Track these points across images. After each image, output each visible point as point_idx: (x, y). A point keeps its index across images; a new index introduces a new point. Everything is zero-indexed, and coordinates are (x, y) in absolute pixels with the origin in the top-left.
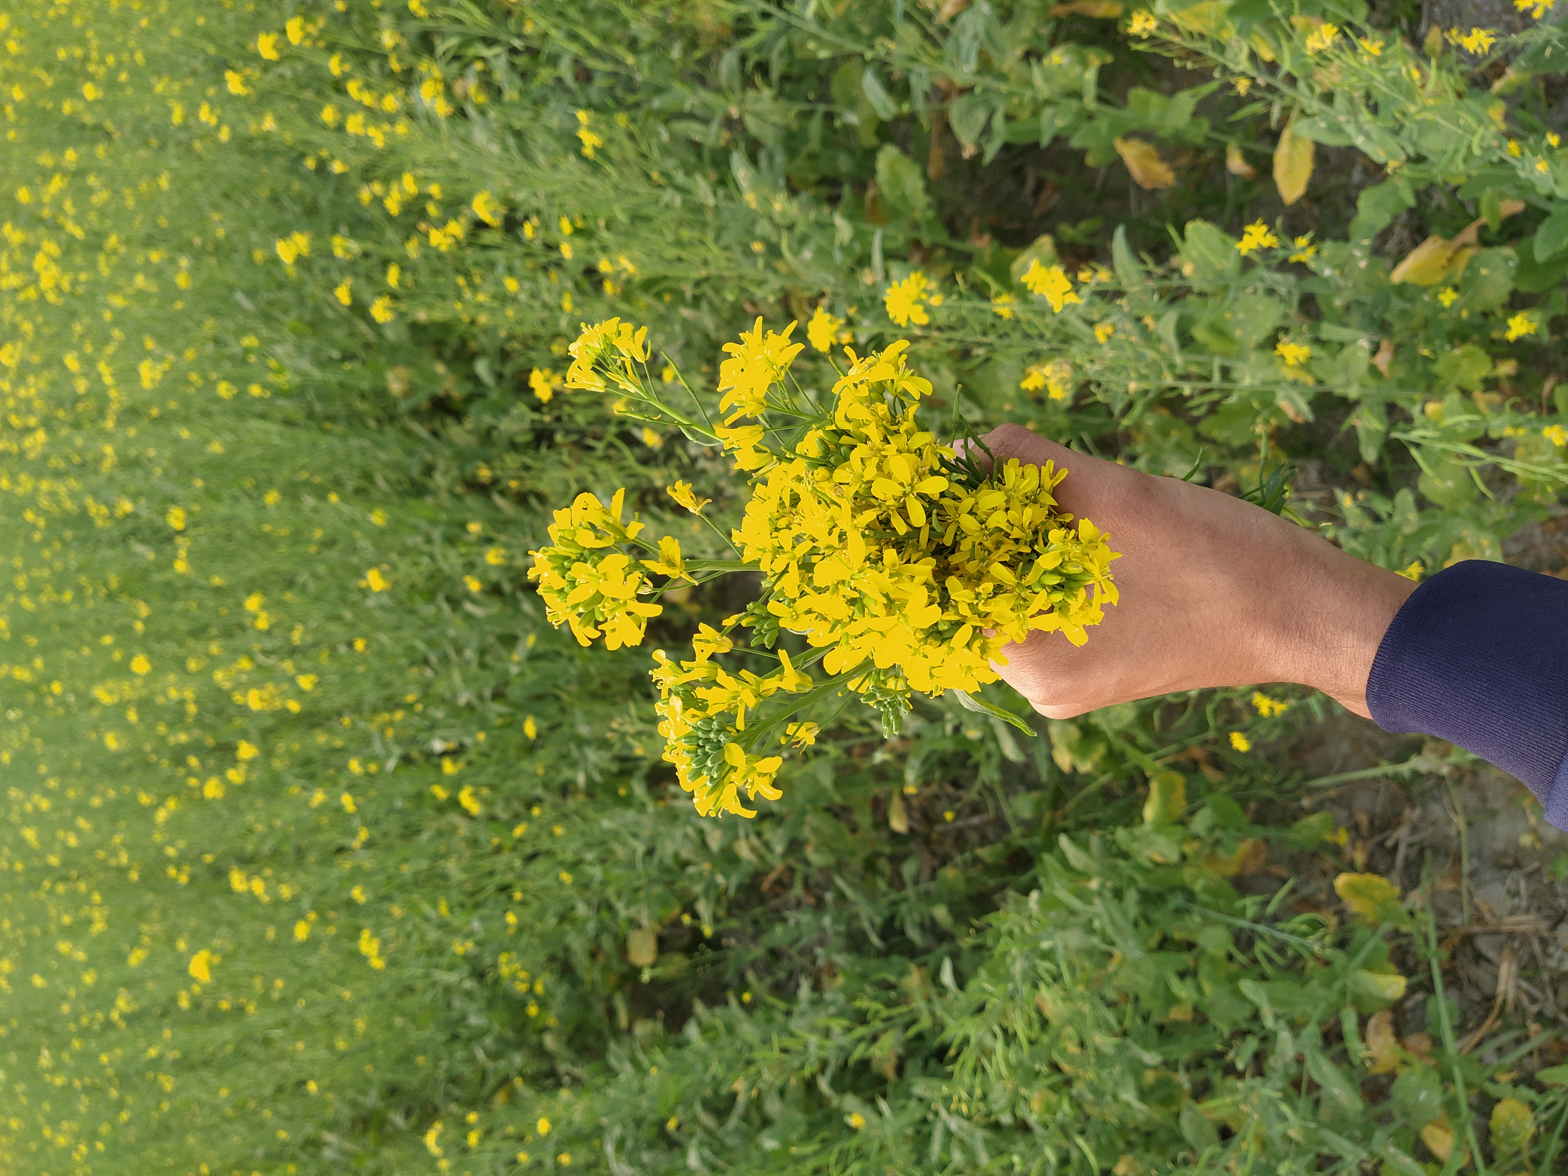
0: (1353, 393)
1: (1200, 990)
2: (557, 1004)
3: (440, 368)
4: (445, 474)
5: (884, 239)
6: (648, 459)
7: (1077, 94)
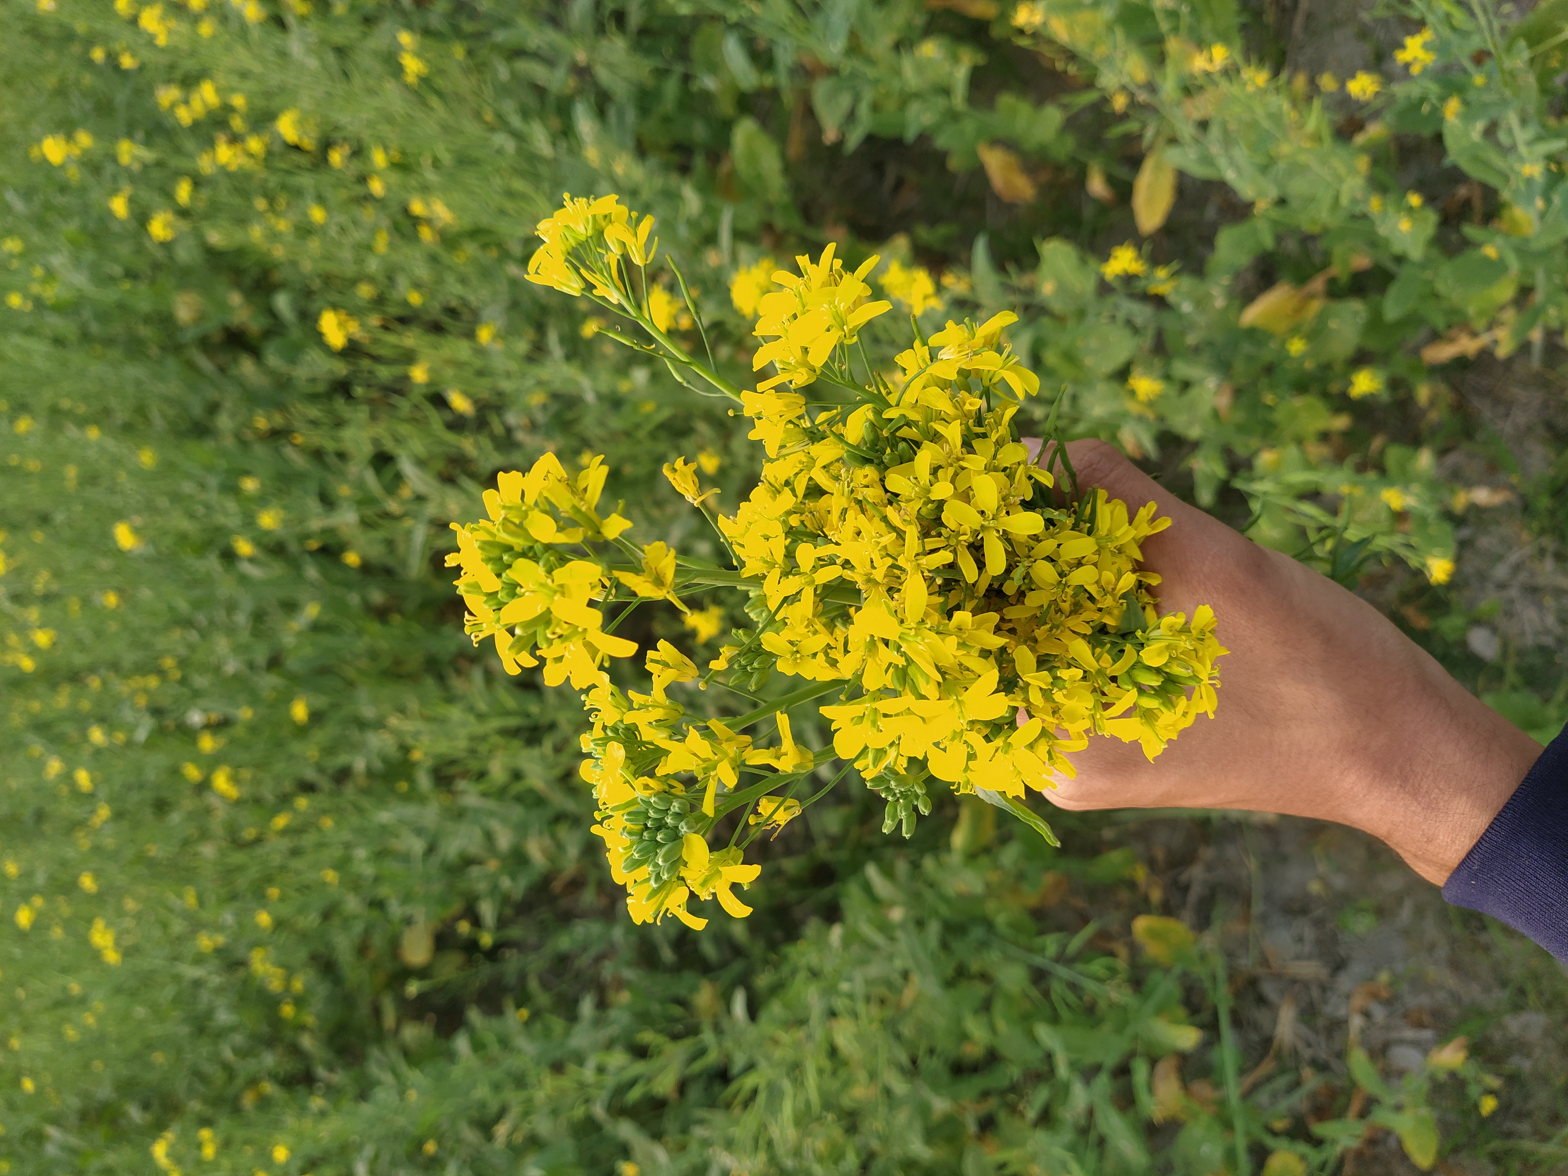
0: (1194, 432)
1: (993, 1029)
2: (317, 1003)
3: (236, 299)
4: (233, 415)
5: (735, 219)
6: (457, 424)
7: (946, 91)
